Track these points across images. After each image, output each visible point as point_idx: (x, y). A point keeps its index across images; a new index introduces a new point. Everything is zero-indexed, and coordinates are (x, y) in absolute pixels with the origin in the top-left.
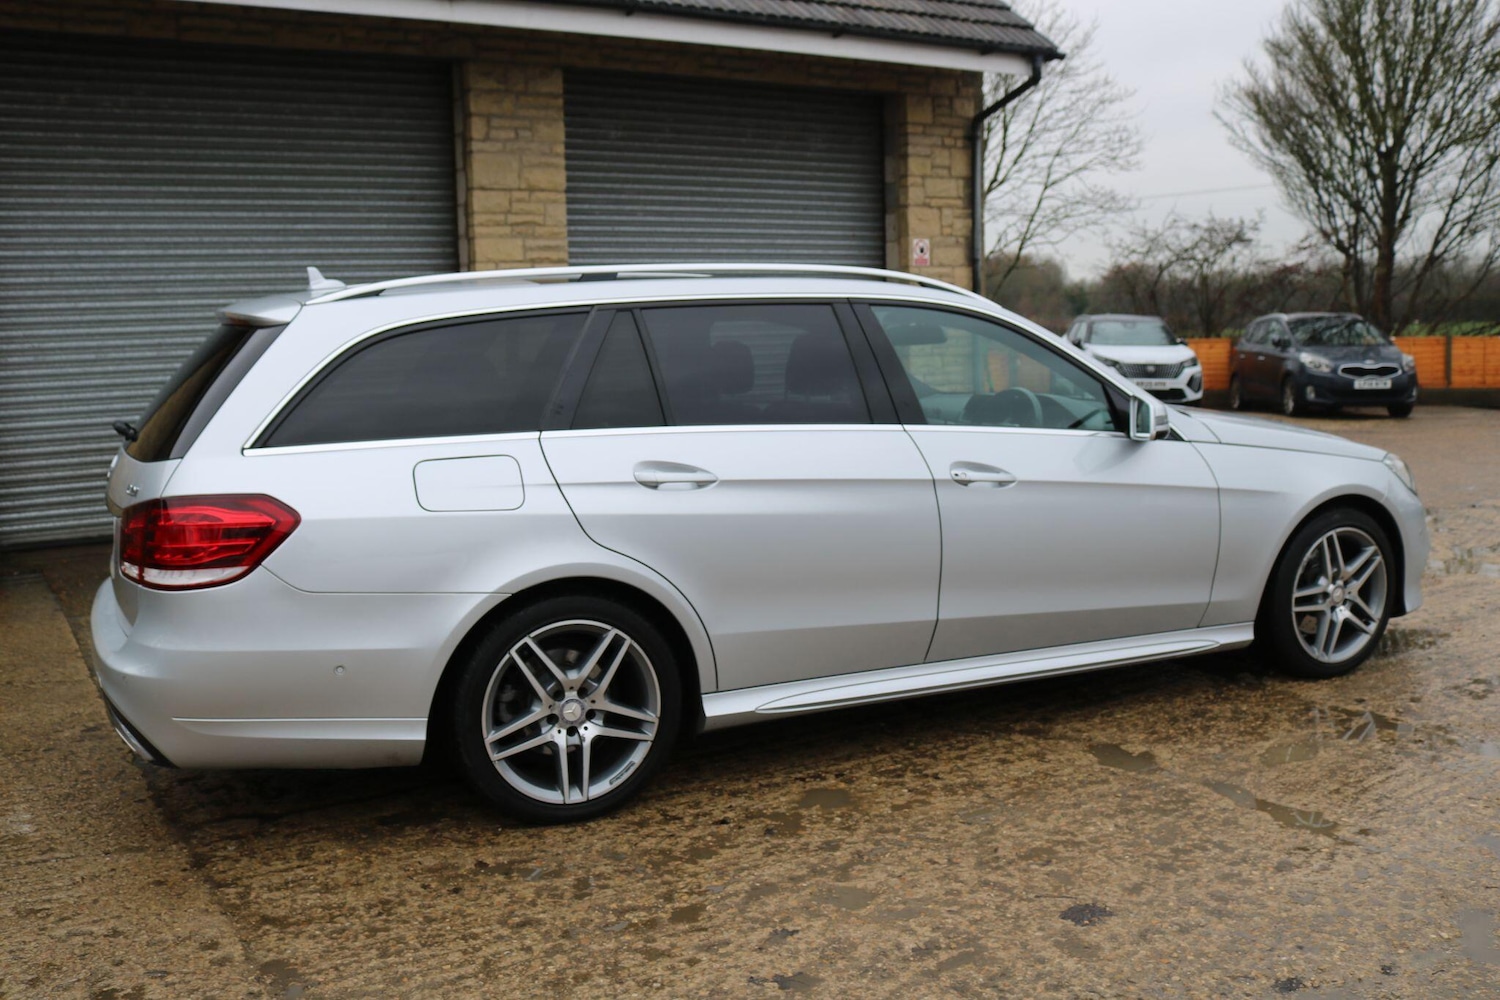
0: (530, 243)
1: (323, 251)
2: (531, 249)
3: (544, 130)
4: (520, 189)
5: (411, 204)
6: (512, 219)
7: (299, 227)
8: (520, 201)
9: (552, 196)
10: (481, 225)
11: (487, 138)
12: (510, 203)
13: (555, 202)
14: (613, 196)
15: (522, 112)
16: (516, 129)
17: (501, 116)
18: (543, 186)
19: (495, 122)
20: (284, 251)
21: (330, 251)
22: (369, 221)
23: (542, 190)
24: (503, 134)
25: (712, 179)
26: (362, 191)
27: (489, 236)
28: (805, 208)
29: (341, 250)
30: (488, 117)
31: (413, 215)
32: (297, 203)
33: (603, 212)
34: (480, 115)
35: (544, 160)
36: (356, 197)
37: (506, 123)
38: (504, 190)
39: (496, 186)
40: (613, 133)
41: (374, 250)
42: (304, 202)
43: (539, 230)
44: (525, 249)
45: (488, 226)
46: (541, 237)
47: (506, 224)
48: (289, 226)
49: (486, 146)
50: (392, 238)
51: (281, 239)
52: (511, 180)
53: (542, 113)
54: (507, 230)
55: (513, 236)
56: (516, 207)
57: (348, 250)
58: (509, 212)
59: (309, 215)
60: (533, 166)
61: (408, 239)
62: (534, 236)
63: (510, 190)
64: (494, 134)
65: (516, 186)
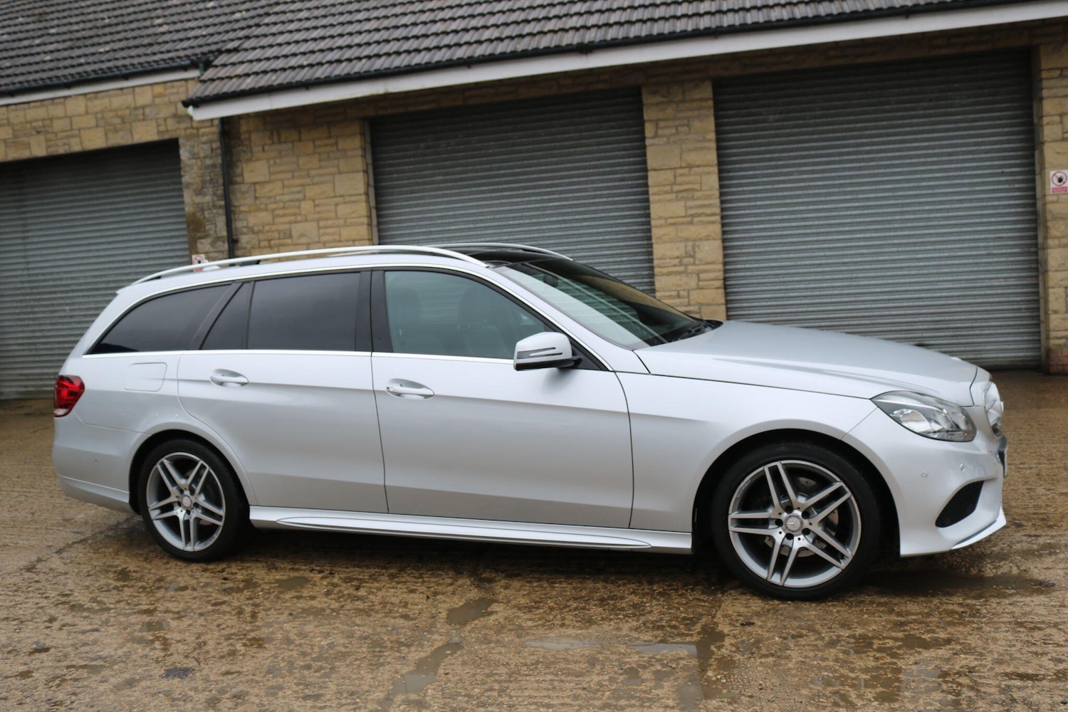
0: (690, 203)
1: (566, 218)
2: (691, 208)
3: (696, 124)
4: (681, 168)
5: (622, 183)
6: (676, 188)
7: (551, 204)
8: (682, 175)
9: (706, 169)
10: (655, 194)
11: (656, 136)
12: (675, 177)
13: (709, 173)
14: (773, 163)
15: (681, 115)
16: (676, 127)
17: (666, 120)
18: (697, 163)
19: (661, 124)
20: (542, 220)
21: (570, 218)
22: (595, 197)
23: (698, 166)
24: (667, 132)
25: (860, 141)
26: (590, 178)
27: (659, 201)
28: (950, 154)
29: (577, 217)
30: (657, 121)
31: (623, 191)
32: (549, 190)
33: (764, 176)
34: (650, 121)
35: (698, 145)
36: (586, 182)
37: (671, 123)
38: (671, 169)
39: (664, 167)
40: (771, 117)
41: (599, 215)
42: (554, 189)
43: (697, 194)
44: (686, 208)
45: (659, 194)
46: (698, 199)
47: (672, 192)
48: (545, 205)
49: (656, 141)
50: (610, 207)
51: (540, 213)
52: (675, 162)
53: (697, 113)
54: (673, 196)
55: (677, 199)
56: (679, 180)
57: (581, 217)
58: (674, 184)
59: (557, 196)
60: (690, 150)
61: (621, 206)
62: (693, 198)
63: (675, 168)
64: (660, 132)
65: (679, 166)
